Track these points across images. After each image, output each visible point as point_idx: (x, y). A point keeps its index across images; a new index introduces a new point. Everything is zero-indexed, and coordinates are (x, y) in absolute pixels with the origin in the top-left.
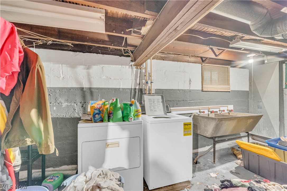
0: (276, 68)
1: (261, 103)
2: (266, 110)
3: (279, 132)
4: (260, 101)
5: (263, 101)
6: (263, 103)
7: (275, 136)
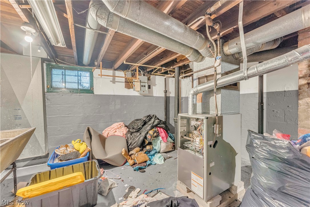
0: (38, 66)
1: (20, 111)
2: (27, 120)
3: (44, 146)
4: (18, 108)
5: (23, 107)
6: (22, 110)
7: (41, 152)
